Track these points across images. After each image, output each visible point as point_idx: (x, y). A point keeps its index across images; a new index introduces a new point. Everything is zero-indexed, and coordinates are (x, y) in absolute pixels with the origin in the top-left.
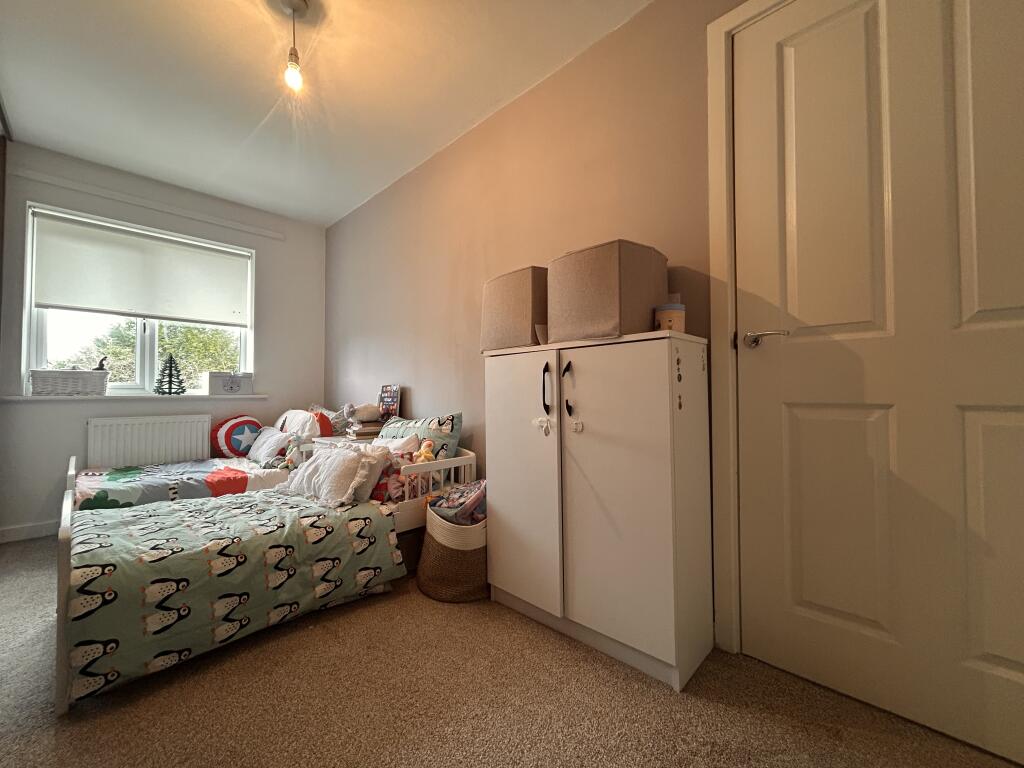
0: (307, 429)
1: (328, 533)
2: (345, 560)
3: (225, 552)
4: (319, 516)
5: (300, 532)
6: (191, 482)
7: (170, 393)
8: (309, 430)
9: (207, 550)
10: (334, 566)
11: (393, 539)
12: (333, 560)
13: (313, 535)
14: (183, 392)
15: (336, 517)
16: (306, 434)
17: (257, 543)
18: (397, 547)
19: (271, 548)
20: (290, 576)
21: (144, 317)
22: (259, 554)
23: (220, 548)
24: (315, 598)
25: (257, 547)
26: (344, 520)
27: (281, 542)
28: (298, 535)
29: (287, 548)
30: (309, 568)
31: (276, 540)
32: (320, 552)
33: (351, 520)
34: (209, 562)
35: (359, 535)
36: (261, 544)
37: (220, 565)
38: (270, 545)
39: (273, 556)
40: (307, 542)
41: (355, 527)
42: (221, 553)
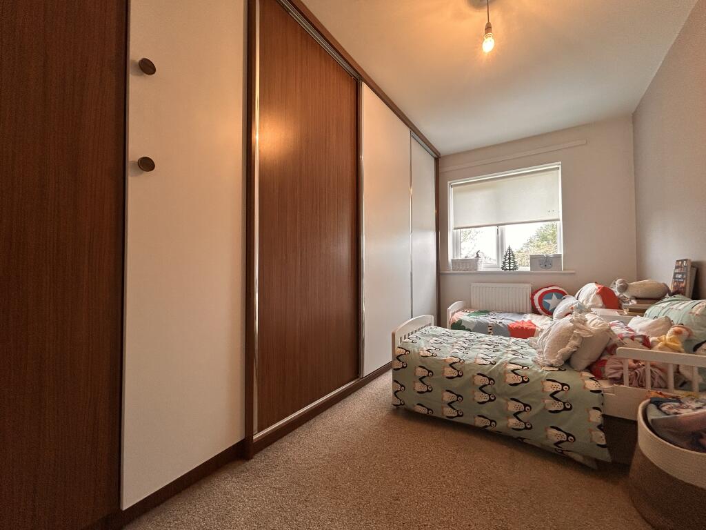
0: (590, 300)
1: (523, 382)
2: (536, 410)
3: (453, 365)
4: (523, 367)
5: (502, 372)
6: (501, 325)
7: (510, 269)
8: (592, 301)
9: (445, 360)
10: (525, 410)
11: (596, 417)
12: (525, 405)
13: (511, 378)
14: (516, 269)
15: (536, 372)
16: (589, 304)
17: (472, 368)
18: (600, 427)
19: (479, 374)
20: (490, 400)
21: (498, 225)
22: (470, 375)
23: (451, 362)
24: (507, 426)
25: (472, 370)
26: (541, 378)
27: (486, 373)
28: (500, 373)
29: (490, 379)
30: (505, 401)
31: (483, 370)
32: (516, 393)
33: (548, 380)
34: (444, 367)
35: (552, 395)
36: (474, 369)
37: (449, 372)
38: (479, 372)
39: (480, 381)
40: (505, 381)
41: (550, 387)
42: (451, 365)
